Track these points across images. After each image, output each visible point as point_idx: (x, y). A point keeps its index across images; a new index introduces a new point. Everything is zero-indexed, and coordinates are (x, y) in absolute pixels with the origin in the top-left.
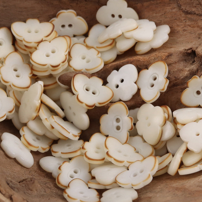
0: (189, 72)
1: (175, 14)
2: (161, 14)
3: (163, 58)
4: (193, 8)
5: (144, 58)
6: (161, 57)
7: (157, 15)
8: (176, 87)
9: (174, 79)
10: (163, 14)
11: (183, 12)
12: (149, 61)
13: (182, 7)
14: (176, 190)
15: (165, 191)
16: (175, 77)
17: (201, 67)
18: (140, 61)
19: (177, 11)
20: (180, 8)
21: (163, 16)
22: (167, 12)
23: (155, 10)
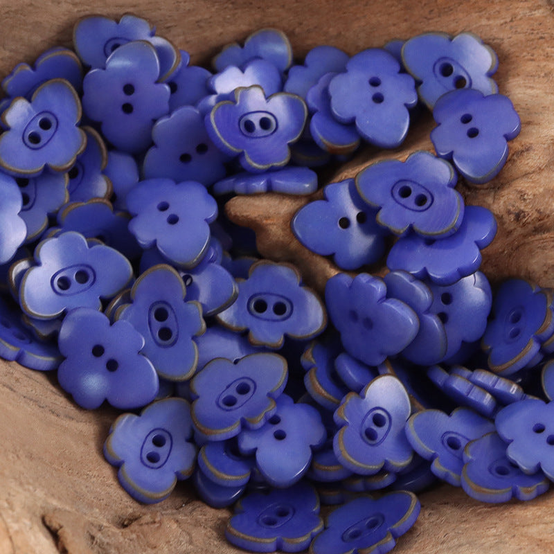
1: (540, 24)
2: (502, 21)
7: (491, 22)
8: (540, 236)
9: (535, 215)
10: (508, 20)
14: (538, 545)
15: (508, 545)
16: (538, 211)
19: (546, 17)
21: (508, 27)
22: (519, 17)
23: (485, 9)
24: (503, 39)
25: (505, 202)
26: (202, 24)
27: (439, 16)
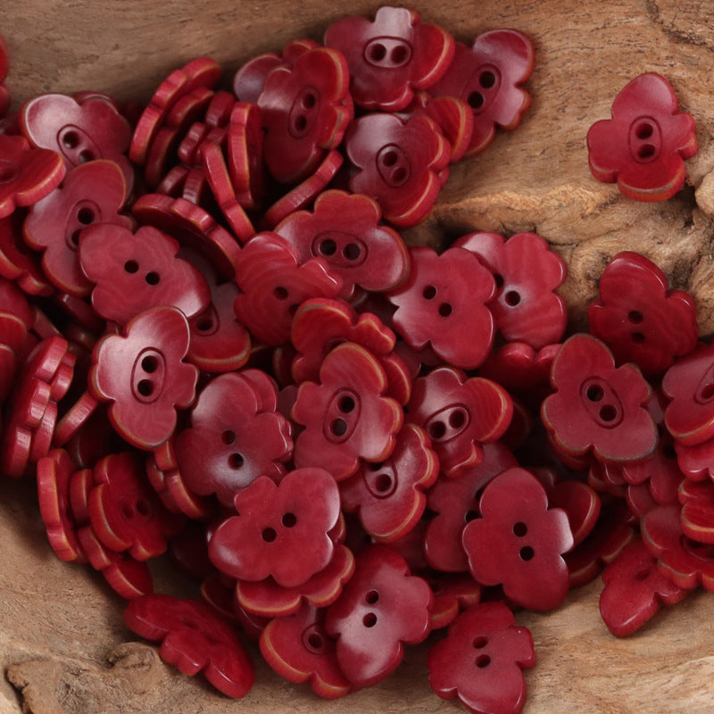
0: (669, 262)
1: (638, 35)
2: (593, 27)
3: (588, 208)
4: (697, 23)
5: (527, 198)
6: (581, 203)
7: (579, 27)
10: (600, 26)
11: (663, 30)
12: (540, 212)
13: (662, 17)
14: (597, 705)
15: (562, 701)
17: (712, 245)
18: (513, 209)
19: (645, 26)
20: (654, 17)
21: (599, 35)
22: (613, 24)
23: (572, 10)
24: (593, 49)
25: (584, 264)
26: (225, 17)
27: (517, 14)
